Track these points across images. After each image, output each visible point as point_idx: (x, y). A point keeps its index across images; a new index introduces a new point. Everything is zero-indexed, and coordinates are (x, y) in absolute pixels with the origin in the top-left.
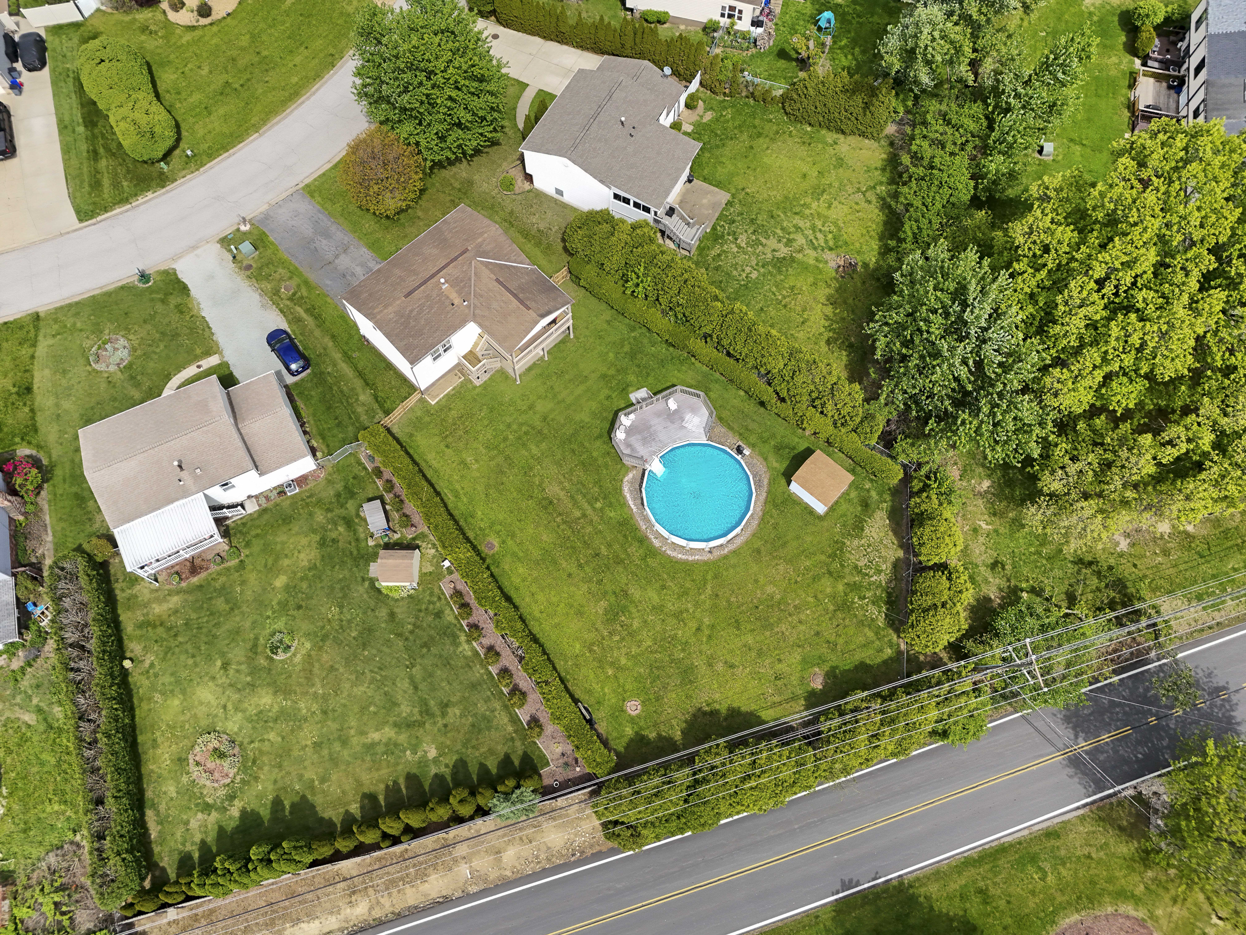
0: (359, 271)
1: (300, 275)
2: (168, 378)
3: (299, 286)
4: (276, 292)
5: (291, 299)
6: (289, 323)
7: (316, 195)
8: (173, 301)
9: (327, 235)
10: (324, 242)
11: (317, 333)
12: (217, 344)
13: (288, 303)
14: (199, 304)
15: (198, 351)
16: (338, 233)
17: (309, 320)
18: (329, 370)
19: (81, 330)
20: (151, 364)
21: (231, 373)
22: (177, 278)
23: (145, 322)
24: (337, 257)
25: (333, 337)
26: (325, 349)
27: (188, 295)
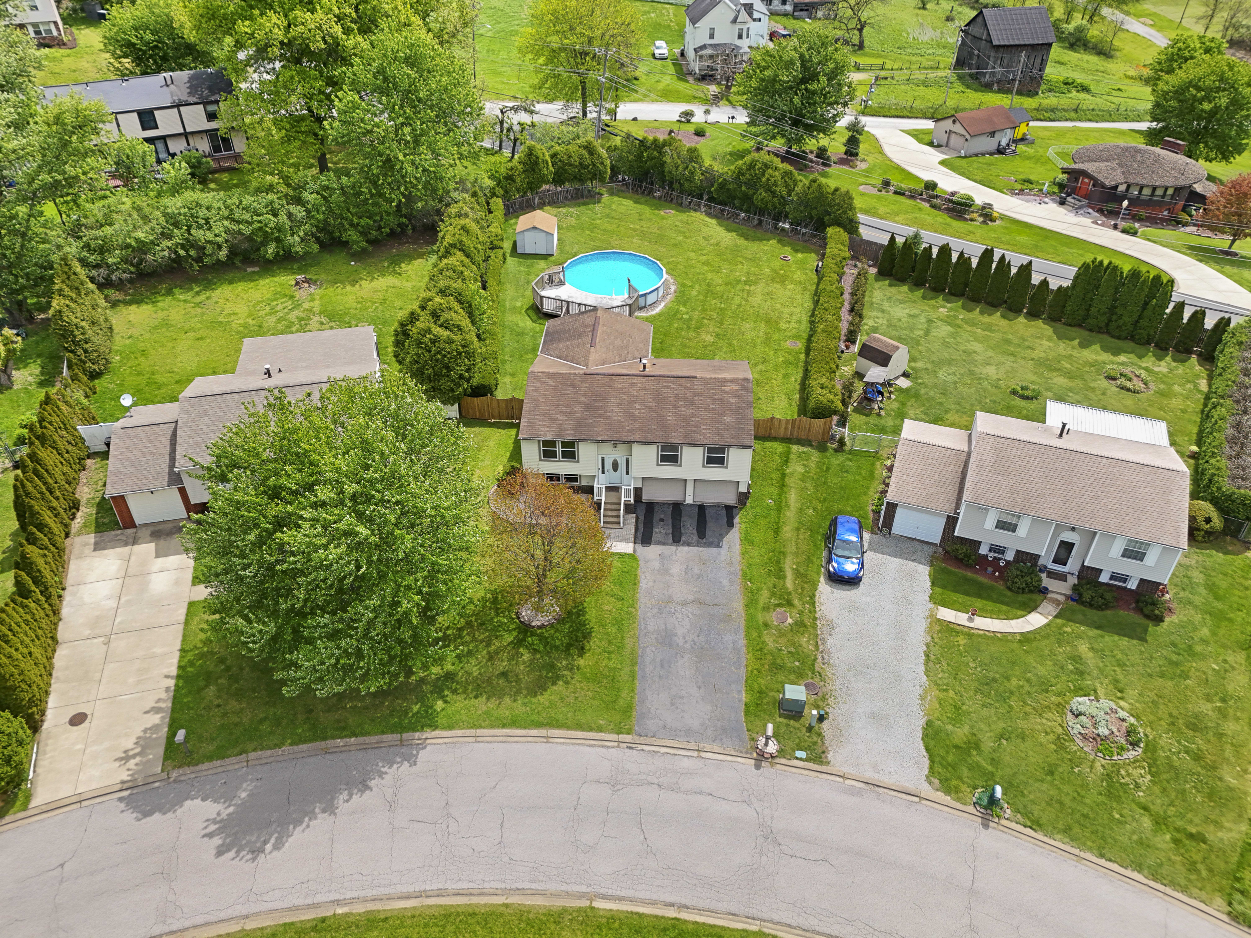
0: (676, 569)
1: (750, 620)
2: (1026, 638)
3: (766, 609)
4: (800, 625)
5: (790, 604)
6: (814, 585)
7: (621, 703)
8: (960, 733)
9: (667, 639)
10: (680, 631)
11: (791, 548)
12: (930, 630)
13: (796, 602)
14: (922, 698)
15: (962, 641)
16: (651, 628)
17: (789, 566)
18: (811, 511)
19: (1145, 809)
20: (1042, 671)
21: (933, 584)
22: (932, 761)
23: (1023, 737)
24: (684, 603)
25: (777, 532)
26: (798, 529)
27: (929, 724)
